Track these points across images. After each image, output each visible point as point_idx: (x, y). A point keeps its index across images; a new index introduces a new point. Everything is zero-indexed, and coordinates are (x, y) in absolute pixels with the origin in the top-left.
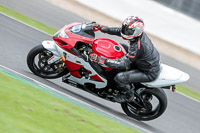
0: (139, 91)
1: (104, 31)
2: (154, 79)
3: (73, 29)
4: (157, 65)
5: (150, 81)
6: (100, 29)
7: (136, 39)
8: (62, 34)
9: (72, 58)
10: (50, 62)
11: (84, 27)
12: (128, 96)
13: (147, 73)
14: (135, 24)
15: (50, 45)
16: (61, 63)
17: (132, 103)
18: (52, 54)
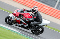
0: (36, 27)
1: (26, 11)
2: (41, 23)
3: (18, 11)
4: (42, 20)
5: (40, 24)
6: (25, 10)
7: (36, 13)
8: (15, 12)
9: (18, 19)
10: (11, 20)
11: (21, 10)
12: (34, 28)
13: (39, 22)
14: (36, 9)
15: (11, 16)
16: (14, 20)
17: (35, 30)
18: (12, 18)
